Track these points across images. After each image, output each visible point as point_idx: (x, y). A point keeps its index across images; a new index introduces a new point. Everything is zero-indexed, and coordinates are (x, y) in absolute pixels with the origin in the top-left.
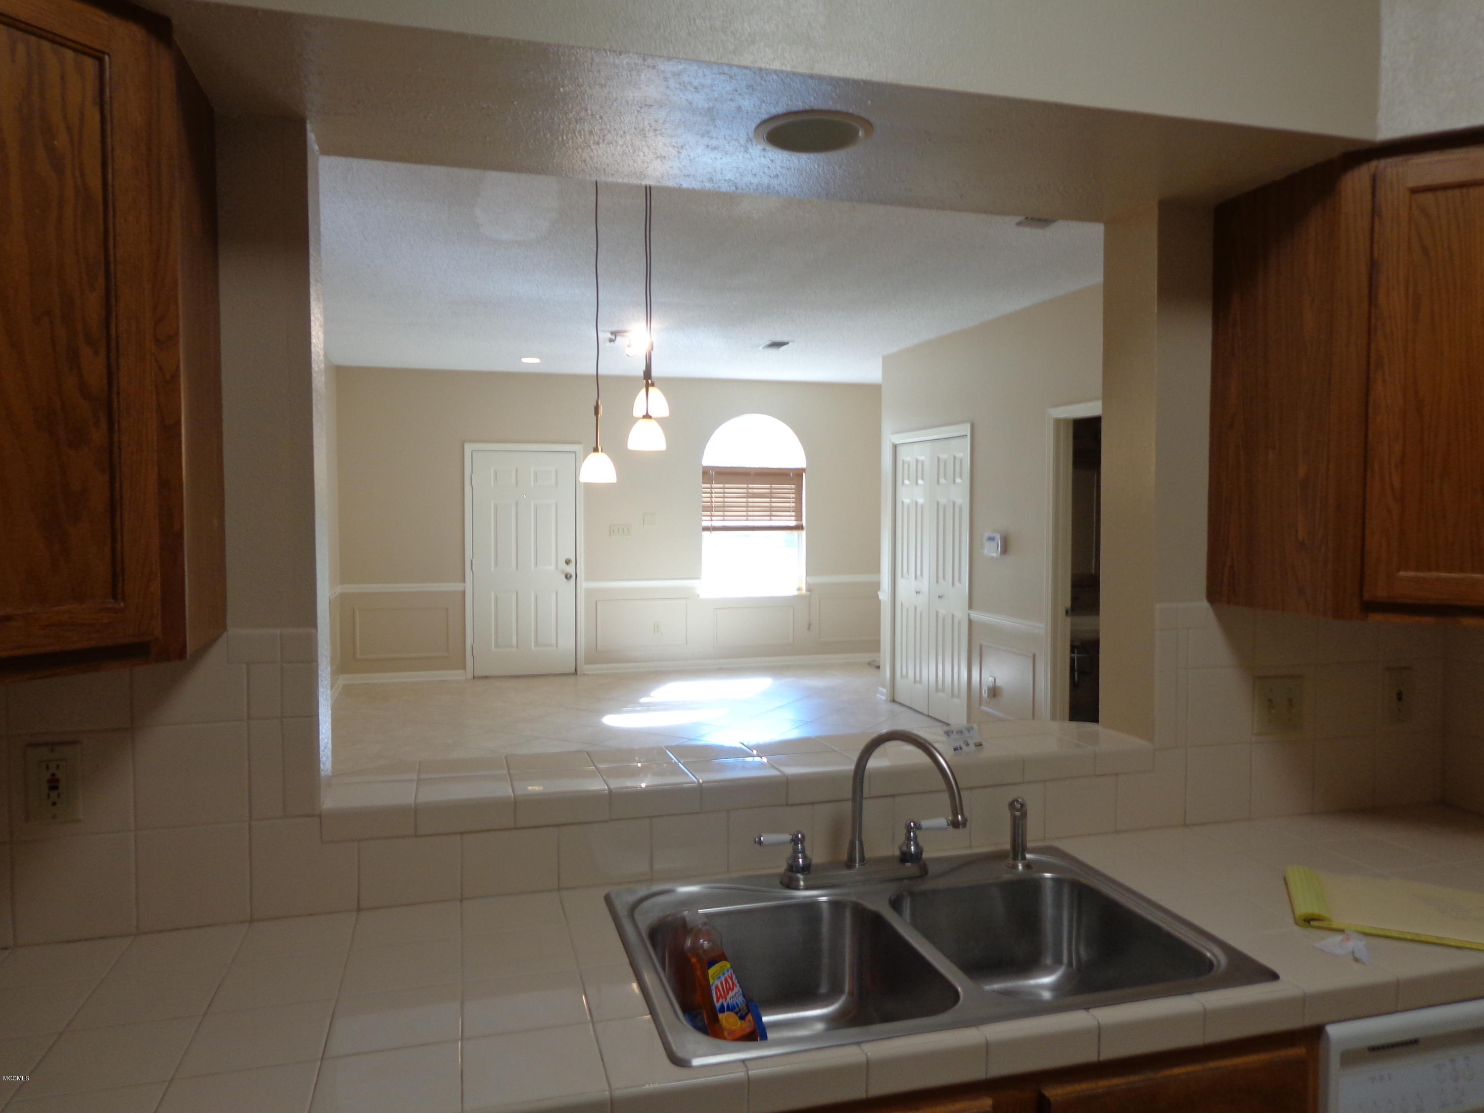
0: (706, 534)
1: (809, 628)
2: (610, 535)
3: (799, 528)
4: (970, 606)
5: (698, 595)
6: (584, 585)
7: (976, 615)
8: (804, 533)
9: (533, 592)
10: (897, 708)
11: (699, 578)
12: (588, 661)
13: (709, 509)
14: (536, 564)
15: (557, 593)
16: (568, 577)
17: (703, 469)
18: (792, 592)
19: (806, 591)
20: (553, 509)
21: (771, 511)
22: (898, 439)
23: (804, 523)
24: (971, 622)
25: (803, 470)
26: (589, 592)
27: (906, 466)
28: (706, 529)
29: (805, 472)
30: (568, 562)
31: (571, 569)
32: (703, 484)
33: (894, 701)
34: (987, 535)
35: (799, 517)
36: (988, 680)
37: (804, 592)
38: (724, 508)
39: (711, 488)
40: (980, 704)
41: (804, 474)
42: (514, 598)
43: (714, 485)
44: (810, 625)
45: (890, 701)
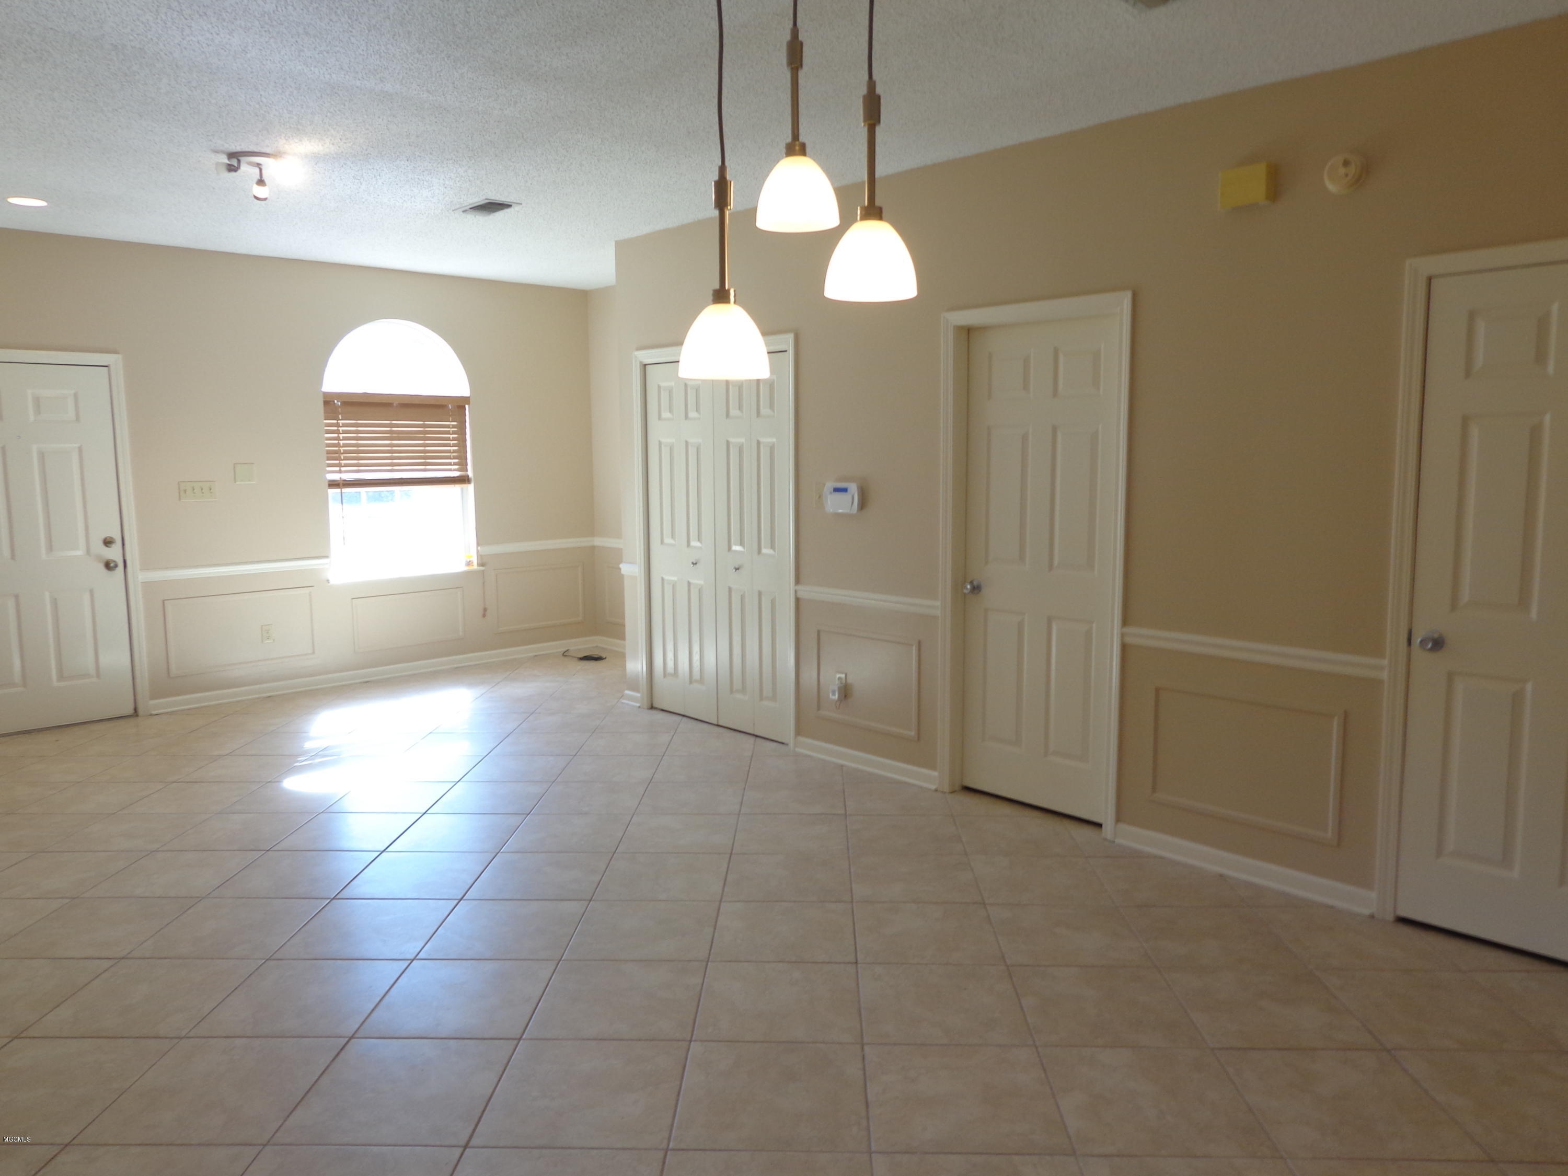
0: (333, 492)
1: (484, 616)
2: (180, 499)
3: (464, 480)
4: (798, 581)
5: (328, 581)
6: (140, 577)
7: (806, 592)
8: (470, 488)
9: (47, 594)
10: (660, 716)
11: (327, 557)
12: (158, 692)
13: (334, 455)
14: (50, 548)
15: (92, 592)
16: (109, 566)
17: (324, 398)
18: (459, 567)
19: (479, 565)
20: (75, 458)
21: (425, 460)
22: (647, 356)
23: (470, 473)
24: (798, 600)
25: (466, 400)
26: (148, 586)
27: (664, 396)
28: (333, 484)
29: (469, 404)
30: (108, 542)
31: (114, 553)
32: (325, 420)
33: (652, 707)
34: (830, 485)
35: (463, 465)
36: (832, 678)
37: (475, 567)
38: (357, 455)
39: (338, 425)
40: (819, 708)
41: (467, 406)
42: (11, 604)
43: (341, 422)
44: (485, 610)
45: (648, 709)
